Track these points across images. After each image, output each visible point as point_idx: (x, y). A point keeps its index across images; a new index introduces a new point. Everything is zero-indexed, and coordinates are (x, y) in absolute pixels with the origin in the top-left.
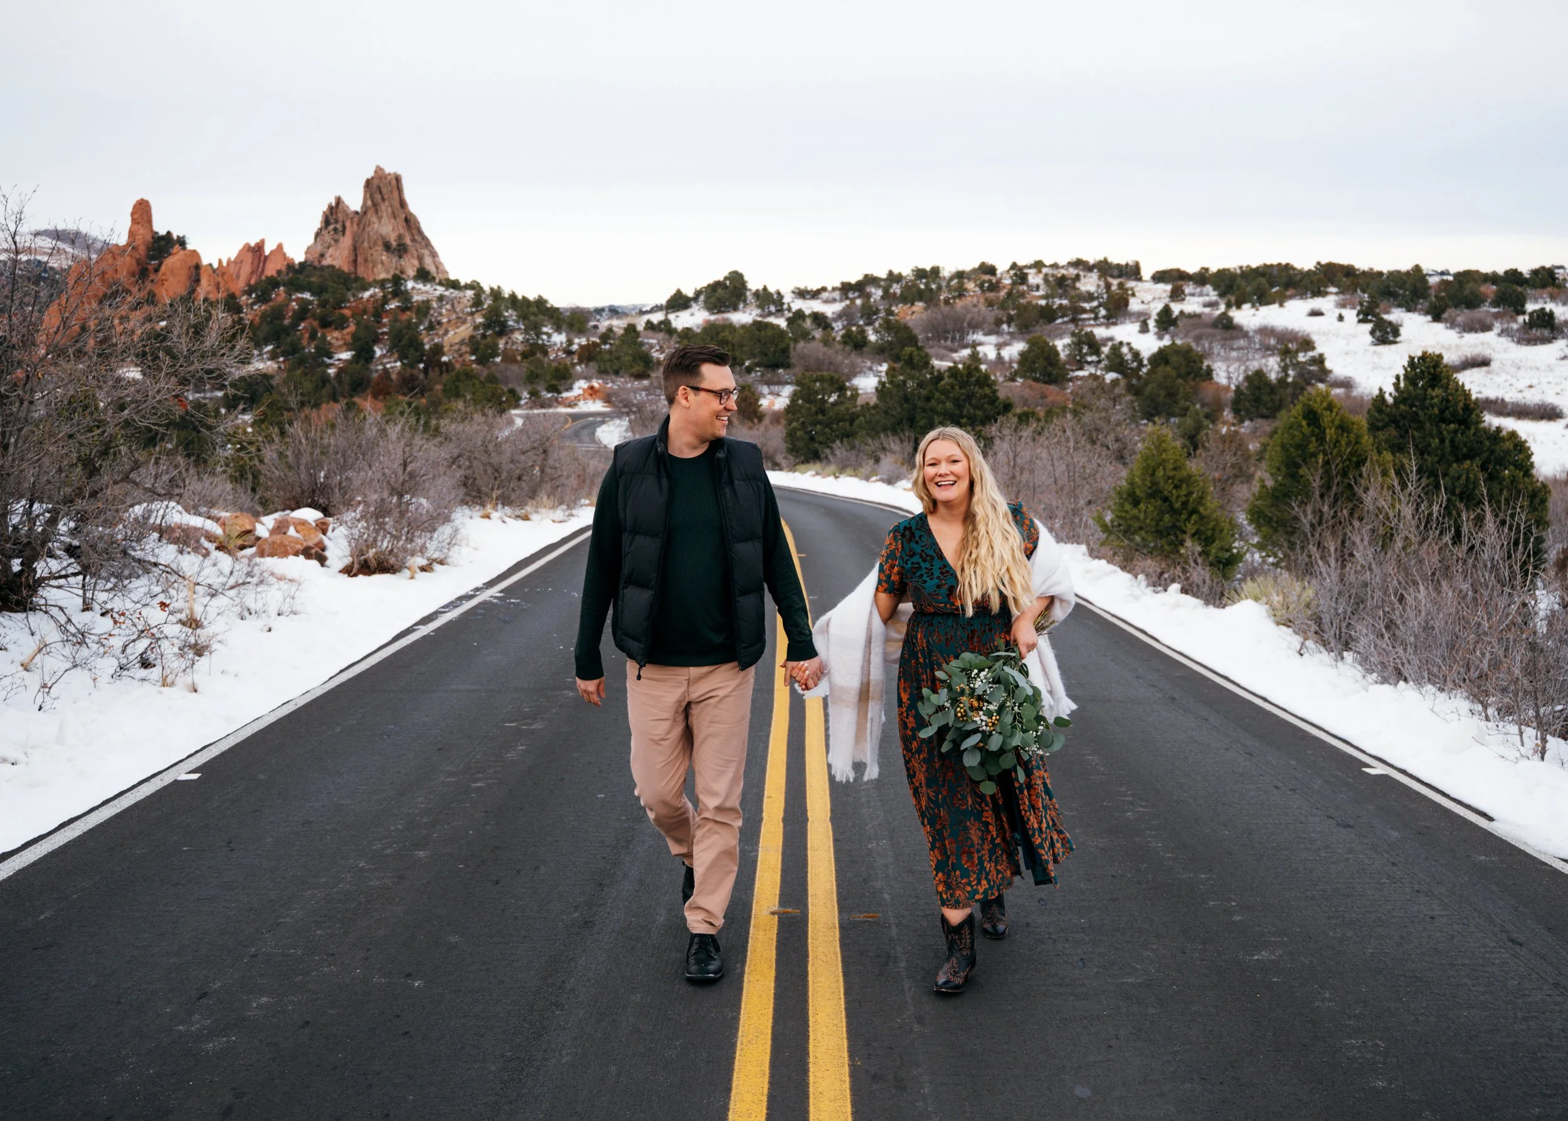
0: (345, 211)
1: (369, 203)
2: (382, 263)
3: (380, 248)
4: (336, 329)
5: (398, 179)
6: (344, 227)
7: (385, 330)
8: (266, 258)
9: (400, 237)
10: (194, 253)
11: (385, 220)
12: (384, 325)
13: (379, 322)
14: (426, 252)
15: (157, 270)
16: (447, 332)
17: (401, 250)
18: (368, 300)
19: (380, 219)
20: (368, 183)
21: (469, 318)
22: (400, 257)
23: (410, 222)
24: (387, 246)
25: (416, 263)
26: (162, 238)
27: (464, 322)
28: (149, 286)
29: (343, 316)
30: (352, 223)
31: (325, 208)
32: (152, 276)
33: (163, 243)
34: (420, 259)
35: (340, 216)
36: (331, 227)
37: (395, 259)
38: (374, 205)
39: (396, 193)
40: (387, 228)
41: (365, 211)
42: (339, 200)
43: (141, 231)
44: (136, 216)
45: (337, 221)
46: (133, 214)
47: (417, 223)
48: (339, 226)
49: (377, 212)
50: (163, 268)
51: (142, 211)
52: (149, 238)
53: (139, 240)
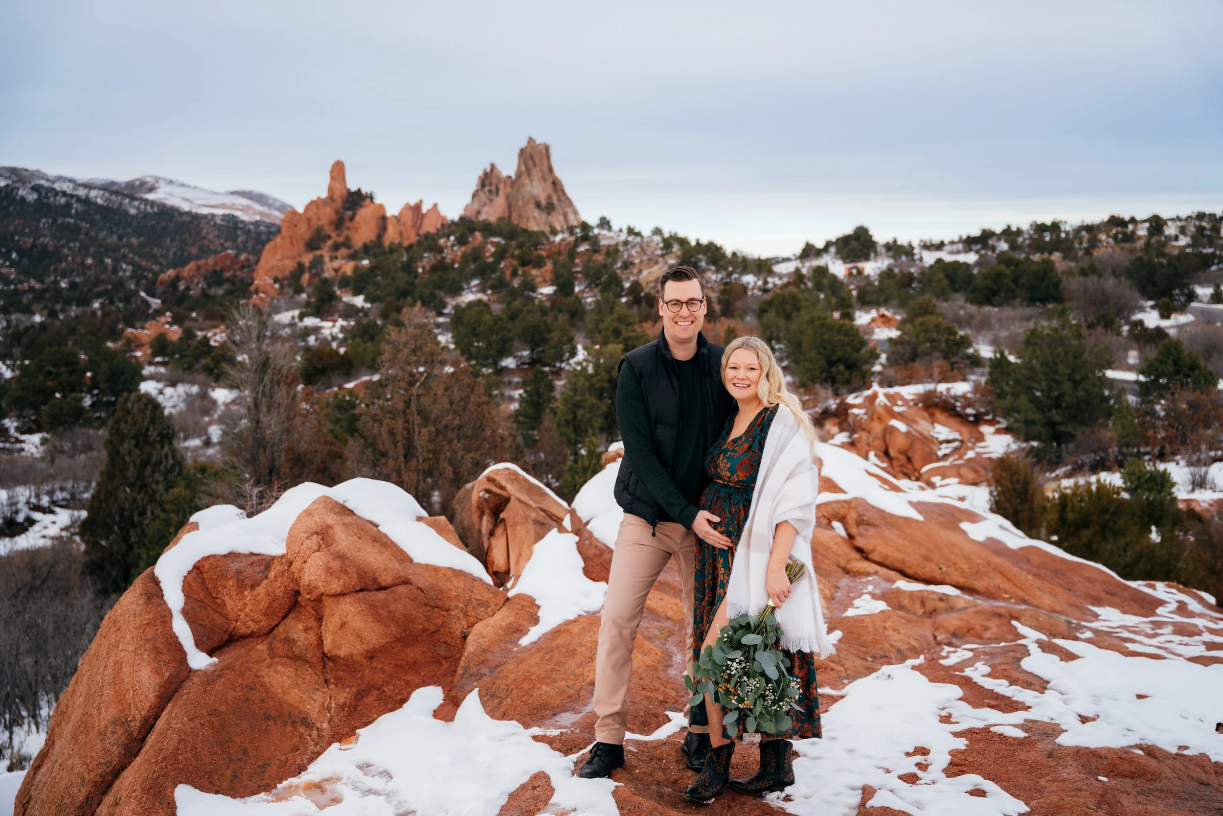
0: (498, 177)
1: (523, 168)
2: (534, 218)
3: (532, 206)
4: (534, 267)
5: (547, 148)
6: (498, 189)
7: (578, 269)
8: (423, 215)
9: (549, 197)
10: (381, 207)
11: (536, 183)
12: (577, 265)
13: (573, 263)
14: (569, 210)
15: (352, 219)
16: (640, 271)
17: (550, 208)
18: (560, 244)
19: (532, 182)
20: (522, 152)
21: (661, 260)
22: (549, 214)
23: (556, 185)
24: (538, 205)
25: (561, 218)
26: (355, 193)
27: (657, 263)
28: (345, 233)
29: (540, 256)
30: (505, 185)
31: (481, 173)
32: (348, 224)
33: (355, 197)
34: (565, 216)
35: (494, 180)
36: (486, 189)
37: (544, 216)
38: (528, 170)
39: (545, 160)
40: (538, 189)
41: (519, 175)
42: (493, 166)
43: (338, 186)
44: (335, 174)
45: (491, 184)
46: (331, 172)
47: (562, 186)
48: (493, 188)
49: (529, 175)
50: (357, 218)
51: (338, 171)
52: (345, 193)
53: (337, 195)
